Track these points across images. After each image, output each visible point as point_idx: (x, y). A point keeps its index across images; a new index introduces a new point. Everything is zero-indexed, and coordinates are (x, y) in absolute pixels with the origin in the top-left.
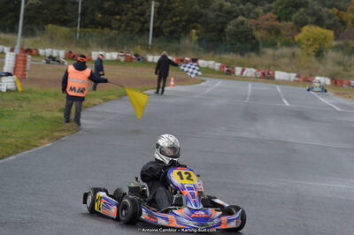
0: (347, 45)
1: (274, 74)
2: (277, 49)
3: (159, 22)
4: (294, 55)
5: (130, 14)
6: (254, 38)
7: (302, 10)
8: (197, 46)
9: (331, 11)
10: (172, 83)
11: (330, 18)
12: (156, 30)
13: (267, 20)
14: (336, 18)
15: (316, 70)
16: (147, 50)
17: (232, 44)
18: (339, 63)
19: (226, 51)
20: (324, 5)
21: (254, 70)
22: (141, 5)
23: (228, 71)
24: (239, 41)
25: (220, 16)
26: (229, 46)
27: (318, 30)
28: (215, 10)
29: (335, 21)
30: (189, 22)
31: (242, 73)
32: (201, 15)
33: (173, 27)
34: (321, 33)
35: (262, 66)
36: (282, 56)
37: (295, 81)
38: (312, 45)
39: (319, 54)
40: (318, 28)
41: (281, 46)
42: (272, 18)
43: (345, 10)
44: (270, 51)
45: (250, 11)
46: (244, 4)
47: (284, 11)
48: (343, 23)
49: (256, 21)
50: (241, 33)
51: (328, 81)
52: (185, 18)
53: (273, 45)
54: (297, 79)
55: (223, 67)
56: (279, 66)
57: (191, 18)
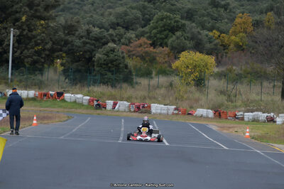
0: (230, 71)
1: (150, 107)
2: (152, 78)
3: (19, 51)
4: (171, 85)
6: (126, 67)
7: (178, 34)
8: (63, 78)
9: (211, 34)
10: (35, 122)
11: (210, 42)
12: (16, 62)
13: (141, 46)
14: (217, 41)
15: (197, 100)
16: (6, 83)
17: (102, 75)
18: (222, 92)
19: (95, 82)
20: (203, 28)
21: (127, 104)
23: (97, 105)
24: (110, 71)
25: (87, 43)
26: (98, 77)
28: (82, 37)
29: (216, 45)
30: (52, 50)
31: (114, 107)
32: (66, 43)
33: (35, 58)
34: (202, 60)
35: (136, 98)
36: (158, 87)
37: (173, 114)
38: (191, 73)
39: (200, 82)
40: (198, 53)
41: (156, 75)
42: (145, 43)
43: (226, 32)
44: (144, 82)
45: (121, 36)
46: (115, 29)
47: (158, 35)
48: (225, 47)
49: (128, 48)
50: (112, 61)
51: (211, 113)
52: (48, 46)
53: (148, 74)
54: (176, 112)
55: (93, 101)
56: (155, 98)
57: (55, 47)
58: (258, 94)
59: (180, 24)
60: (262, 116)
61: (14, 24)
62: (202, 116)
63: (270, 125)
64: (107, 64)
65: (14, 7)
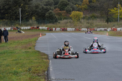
1: (67, 29)
5: (11, 13)
6: (55, 17)
7: (68, 6)
8: (36, 22)
9: (76, 6)
15: (81, 26)
16: (20, 25)
18: (89, 23)
22: (15, 10)
23: (50, 29)
24: (51, 19)
25: (43, 11)
27: (77, 12)
28: (41, 9)
31: (55, 30)
32: (36, 11)
33: (27, 17)
34: (79, 13)
36: (67, 23)
38: (76, 18)
42: (58, 10)
47: (61, 7)
50: (51, 16)
52: (31, 13)
54: (75, 30)
55: (48, 28)
56: (67, 26)
57: (33, 13)
58: (99, 23)
59: (68, 3)
60: (103, 29)
61: (19, 7)
62: (84, 31)
63: (106, 32)
64: (49, 17)
65: (19, 2)
